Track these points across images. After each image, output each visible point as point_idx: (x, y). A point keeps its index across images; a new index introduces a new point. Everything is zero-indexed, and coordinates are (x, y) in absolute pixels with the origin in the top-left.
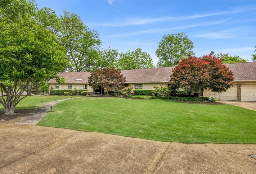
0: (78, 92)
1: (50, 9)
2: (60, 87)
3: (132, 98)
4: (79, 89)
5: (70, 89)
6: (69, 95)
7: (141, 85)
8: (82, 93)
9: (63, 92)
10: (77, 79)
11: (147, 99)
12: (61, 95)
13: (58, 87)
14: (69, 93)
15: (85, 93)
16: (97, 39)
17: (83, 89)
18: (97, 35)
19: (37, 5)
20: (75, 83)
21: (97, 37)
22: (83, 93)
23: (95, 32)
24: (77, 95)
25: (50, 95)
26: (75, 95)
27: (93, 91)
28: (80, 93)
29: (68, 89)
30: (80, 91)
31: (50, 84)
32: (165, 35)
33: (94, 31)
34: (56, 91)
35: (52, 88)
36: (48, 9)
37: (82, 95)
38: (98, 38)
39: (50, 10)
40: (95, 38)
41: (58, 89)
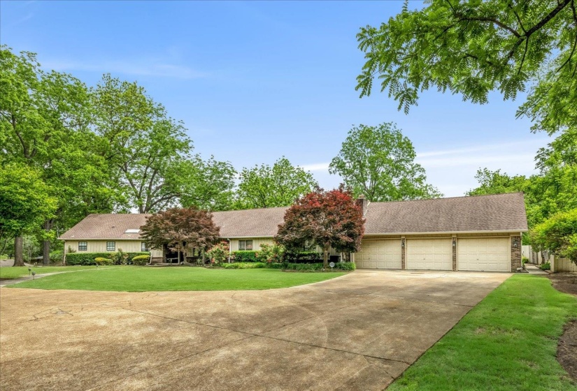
0: (126, 258)
1: (69, 77)
2: (89, 247)
3: (224, 267)
4: (128, 252)
5: (109, 252)
6: (106, 263)
7: (249, 242)
8: (135, 260)
9: (94, 258)
10: (129, 231)
11: (248, 268)
12: (90, 265)
13: (85, 248)
14: (106, 260)
15: (141, 259)
16: (182, 139)
17: (140, 251)
18: (181, 130)
19: (39, 65)
20: (121, 238)
21: (182, 135)
22: (137, 260)
23: (178, 124)
24: (124, 264)
25: (67, 265)
26: (118, 263)
27: (161, 256)
28: (131, 260)
29: (107, 252)
30: (131, 255)
31: (67, 241)
32: (354, 127)
33: (176, 121)
34: (77, 255)
35: (70, 249)
36: (65, 75)
37: (135, 264)
38: (184, 138)
39: (69, 79)
40: (179, 137)
41: (83, 252)
